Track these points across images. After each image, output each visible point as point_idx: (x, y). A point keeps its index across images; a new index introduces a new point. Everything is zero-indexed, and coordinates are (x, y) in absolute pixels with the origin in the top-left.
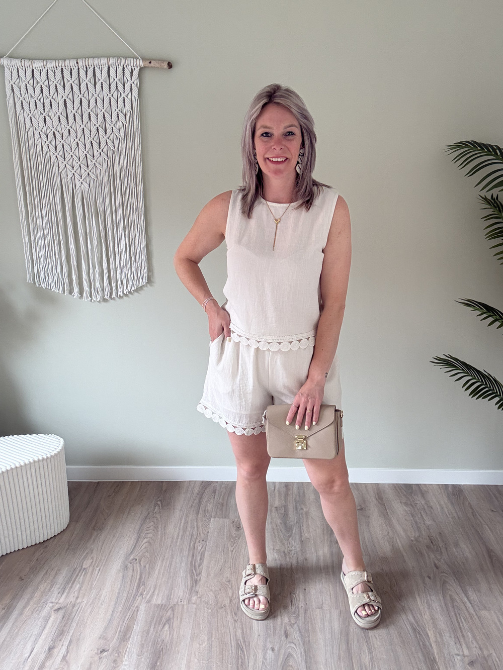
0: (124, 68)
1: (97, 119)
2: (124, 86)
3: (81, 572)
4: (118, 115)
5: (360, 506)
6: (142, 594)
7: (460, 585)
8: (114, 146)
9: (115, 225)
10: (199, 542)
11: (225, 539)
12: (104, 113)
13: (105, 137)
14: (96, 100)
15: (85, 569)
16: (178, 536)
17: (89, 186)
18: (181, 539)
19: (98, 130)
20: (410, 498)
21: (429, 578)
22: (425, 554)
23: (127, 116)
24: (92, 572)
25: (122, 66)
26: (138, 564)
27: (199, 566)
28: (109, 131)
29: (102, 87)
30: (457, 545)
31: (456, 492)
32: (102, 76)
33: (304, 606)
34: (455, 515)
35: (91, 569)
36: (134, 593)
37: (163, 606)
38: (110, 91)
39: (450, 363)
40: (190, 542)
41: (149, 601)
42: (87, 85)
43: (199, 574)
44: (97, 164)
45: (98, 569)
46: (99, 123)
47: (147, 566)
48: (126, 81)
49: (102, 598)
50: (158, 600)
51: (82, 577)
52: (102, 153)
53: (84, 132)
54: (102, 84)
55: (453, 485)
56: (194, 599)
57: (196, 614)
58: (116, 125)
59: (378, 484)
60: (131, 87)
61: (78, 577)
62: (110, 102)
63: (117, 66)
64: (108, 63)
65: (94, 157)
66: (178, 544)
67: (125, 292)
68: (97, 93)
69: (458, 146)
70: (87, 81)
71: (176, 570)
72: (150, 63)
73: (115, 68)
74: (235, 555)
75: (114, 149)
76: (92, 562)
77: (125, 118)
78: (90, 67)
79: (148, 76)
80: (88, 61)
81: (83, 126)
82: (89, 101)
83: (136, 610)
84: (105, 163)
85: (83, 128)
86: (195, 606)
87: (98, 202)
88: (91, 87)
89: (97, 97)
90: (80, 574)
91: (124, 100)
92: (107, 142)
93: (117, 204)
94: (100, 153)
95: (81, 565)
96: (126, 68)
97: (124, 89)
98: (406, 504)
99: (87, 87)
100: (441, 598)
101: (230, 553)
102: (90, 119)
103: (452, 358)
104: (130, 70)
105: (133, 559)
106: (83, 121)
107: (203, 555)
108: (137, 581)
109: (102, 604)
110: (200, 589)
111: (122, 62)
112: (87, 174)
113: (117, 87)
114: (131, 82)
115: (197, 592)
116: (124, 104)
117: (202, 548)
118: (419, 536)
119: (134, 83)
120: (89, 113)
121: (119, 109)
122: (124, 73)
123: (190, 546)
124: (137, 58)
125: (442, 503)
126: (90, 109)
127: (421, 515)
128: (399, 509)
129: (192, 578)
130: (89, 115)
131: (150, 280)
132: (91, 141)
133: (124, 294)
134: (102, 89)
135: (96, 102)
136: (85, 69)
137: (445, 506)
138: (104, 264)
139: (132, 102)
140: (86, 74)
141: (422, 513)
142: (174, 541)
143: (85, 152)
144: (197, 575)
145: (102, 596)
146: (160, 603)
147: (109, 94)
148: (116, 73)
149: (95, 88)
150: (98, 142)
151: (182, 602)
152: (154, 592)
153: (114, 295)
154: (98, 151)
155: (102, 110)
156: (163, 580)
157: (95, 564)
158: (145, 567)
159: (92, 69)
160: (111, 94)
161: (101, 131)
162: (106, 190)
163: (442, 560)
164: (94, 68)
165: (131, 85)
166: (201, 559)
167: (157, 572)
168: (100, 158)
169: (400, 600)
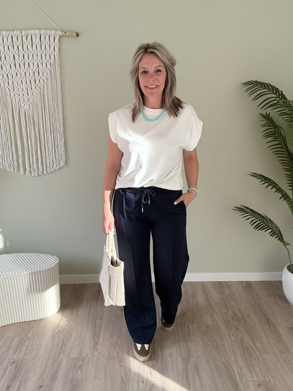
0: (49, 36)
1: (34, 66)
2: (50, 47)
3: (27, 340)
4: (46, 64)
5: (193, 295)
6: (64, 352)
7: (251, 340)
8: (44, 83)
9: (45, 130)
10: (98, 319)
11: (114, 317)
12: (38, 63)
13: (38, 77)
14: (33, 55)
15: (29, 338)
16: (85, 316)
17: (29, 107)
18: (88, 318)
19: (34, 73)
20: (222, 290)
21: (233, 336)
22: (231, 322)
23: (52, 65)
24: (34, 339)
25: (49, 35)
26: (61, 333)
27: (98, 334)
28: (41, 74)
29: (36, 47)
30: (249, 316)
31: (248, 285)
32: (36, 40)
33: (161, 355)
34: (248, 299)
35: (32, 338)
36: (59, 352)
37: (77, 359)
38: (41, 50)
39: (243, 210)
40: (93, 319)
41: (68, 356)
42: (27, 46)
43: (98, 339)
44: (33, 93)
45: (37, 337)
46: (35, 69)
47: (67, 335)
48: (51, 43)
49: (40, 355)
50: (74, 355)
51: (27, 343)
52: (36, 86)
53: (25, 74)
54: (36, 46)
55: (246, 281)
56: (96, 353)
57: (97, 363)
58: (45, 70)
59: (203, 282)
60: (54, 47)
61: (25, 343)
62: (41, 56)
63: (46, 35)
64: (40, 33)
65: (32, 89)
66: (85, 321)
67: (52, 171)
68: (34, 50)
69: (247, 83)
70: (27, 43)
71: (85, 336)
72: (65, 33)
73: (44, 36)
74: (120, 327)
75: (44, 85)
76: (33, 333)
77: (51, 66)
78: (29, 35)
79: (65, 40)
80: (28, 31)
81: (25, 71)
82: (29, 55)
83: (61, 361)
84: (38, 93)
85: (25, 72)
86: (95, 357)
87: (35, 116)
88: (30, 47)
89: (34, 54)
90: (26, 341)
91: (50, 55)
92: (40, 80)
93: (46, 117)
94: (36, 87)
95: (26, 336)
96: (51, 36)
97: (50, 48)
98: (219, 293)
99: (27, 47)
100: (241, 348)
101: (117, 325)
102: (29, 66)
103: (245, 207)
104: (53, 37)
105: (59, 331)
106: (25, 68)
107: (100, 327)
108: (61, 344)
109: (40, 359)
110: (99, 348)
111: (48, 32)
112: (28, 99)
113: (45, 47)
114: (54, 44)
115: (97, 350)
116: (50, 57)
117: (100, 323)
118: (227, 312)
119: (56, 45)
120: (29, 62)
121: (47, 60)
122: (49, 39)
123: (93, 322)
124: (58, 30)
125: (240, 291)
126: (29, 60)
127: (228, 300)
128: (215, 295)
129: (94, 341)
130: (29, 64)
131: (66, 163)
132: (30, 80)
133: (51, 171)
134: (37, 48)
135: (33, 56)
136: (26, 36)
137: (241, 294)
138: (39, 154)
139: (54, 56)
140: (27, 39)
141: (229, 298)
142: (83, 319)
143: (27, 86)
144: (97, 339)
145: (40, 353)
146: (74, 356)
147: (41, 51)
148: (45, 39)
149: (32, 48)
150: (34, 80)
151: (88, 356)
152: (71, 350)
153: (45, 172)
154: (34, 86)
155: (37, 61)
156: (77, 343)
157: (35, 334)
158: (66, 335)
159: (30, 36)
160: (42, 51)
161: (36, 74)
162: (39, 109)
163: (240, 325)
164: (32, 35)
165: (54, 46)
166: (99, 329)
167: (73, 338)
168: (36, 90)
169: (217, 350)
